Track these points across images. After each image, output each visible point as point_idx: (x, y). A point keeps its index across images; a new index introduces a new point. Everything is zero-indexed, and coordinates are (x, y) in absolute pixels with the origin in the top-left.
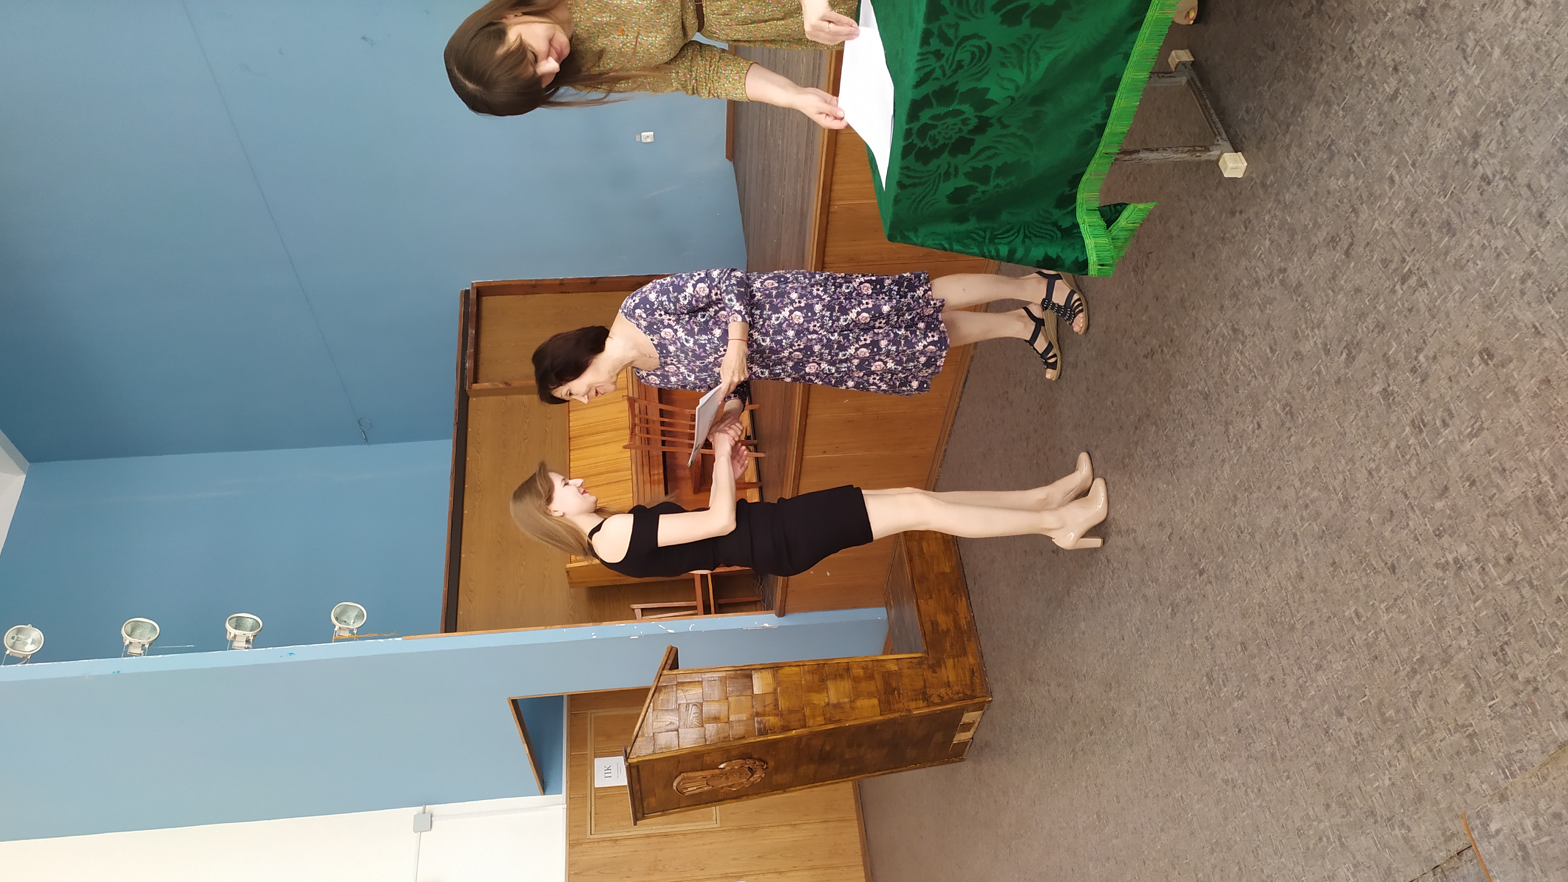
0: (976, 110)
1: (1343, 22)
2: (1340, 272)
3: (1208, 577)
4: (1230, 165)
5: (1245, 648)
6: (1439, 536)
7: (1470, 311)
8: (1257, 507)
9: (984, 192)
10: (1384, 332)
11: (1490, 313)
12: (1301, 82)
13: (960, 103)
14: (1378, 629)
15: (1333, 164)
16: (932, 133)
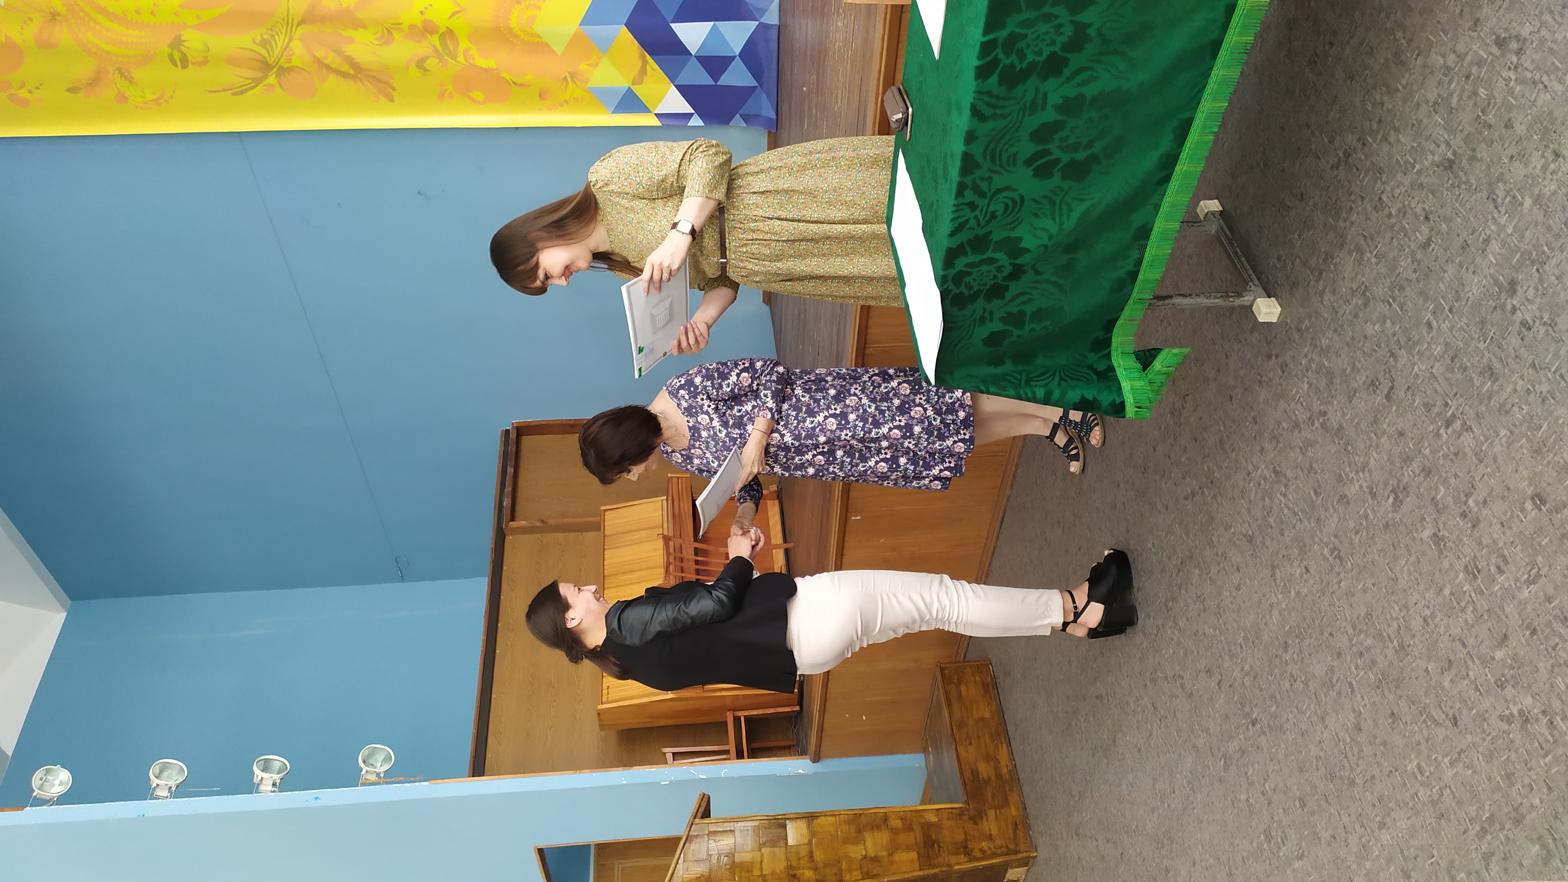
0: (1010, 258)
1: (1371, 173)
2: (1382, 416)
3: (1262, 728)
4: (1264, 310)
5: (1303, 805)
6: (1502, 687)
7: (1519, 455)
8: (1310, 655)
9: (1019, 336)
10: (1431, 476)
11: (1539, 458)
12: (1332, 231)
13: (995, 251)
14: (1443, 785)
15: (1368, 309)
16: (967, 279)
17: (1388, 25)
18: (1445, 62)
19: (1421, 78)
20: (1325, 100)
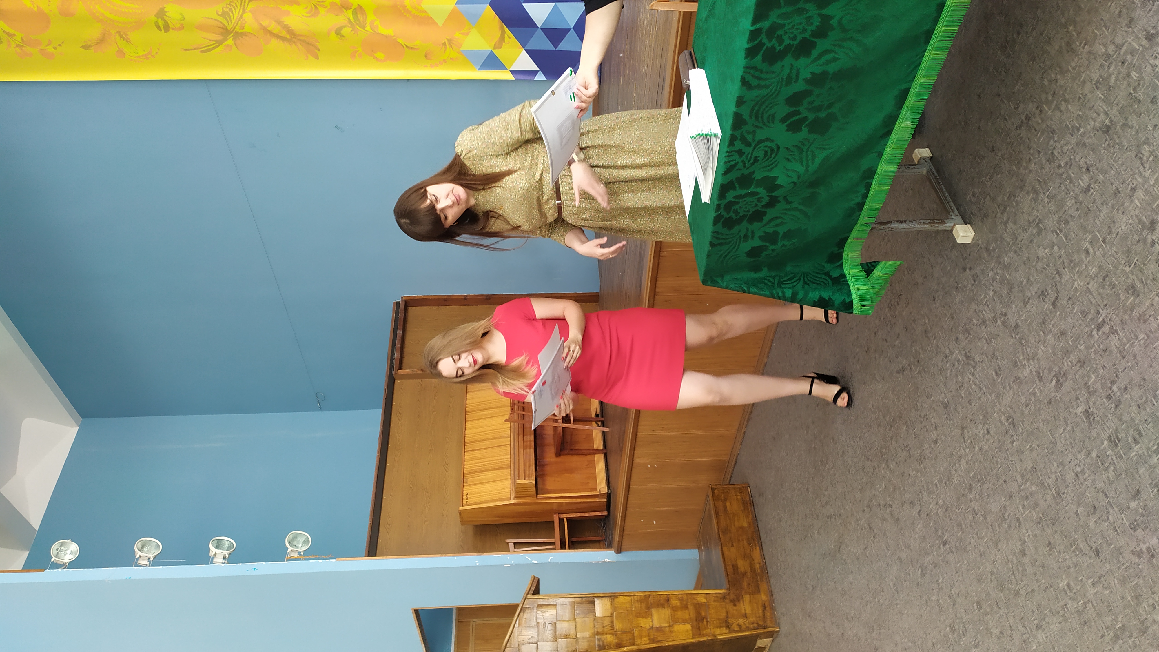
0: (768, 192)
1: (1046, 133)
2: (1049, 318)
3: (950, 547)
4: (961, 234)
5: (980, 608)
6: (1134, 529)
8: (988, 495)
9: (773, 250)
10: (1085, 366)
12: (1015, 176)
13: (756, 187)
14: (1086, 600)
15: (1041, 236)
16: (735, 207)
17: (1063, 20)
18: (1106, 50)
19: (1087, 62)
20: (1013, 76)
